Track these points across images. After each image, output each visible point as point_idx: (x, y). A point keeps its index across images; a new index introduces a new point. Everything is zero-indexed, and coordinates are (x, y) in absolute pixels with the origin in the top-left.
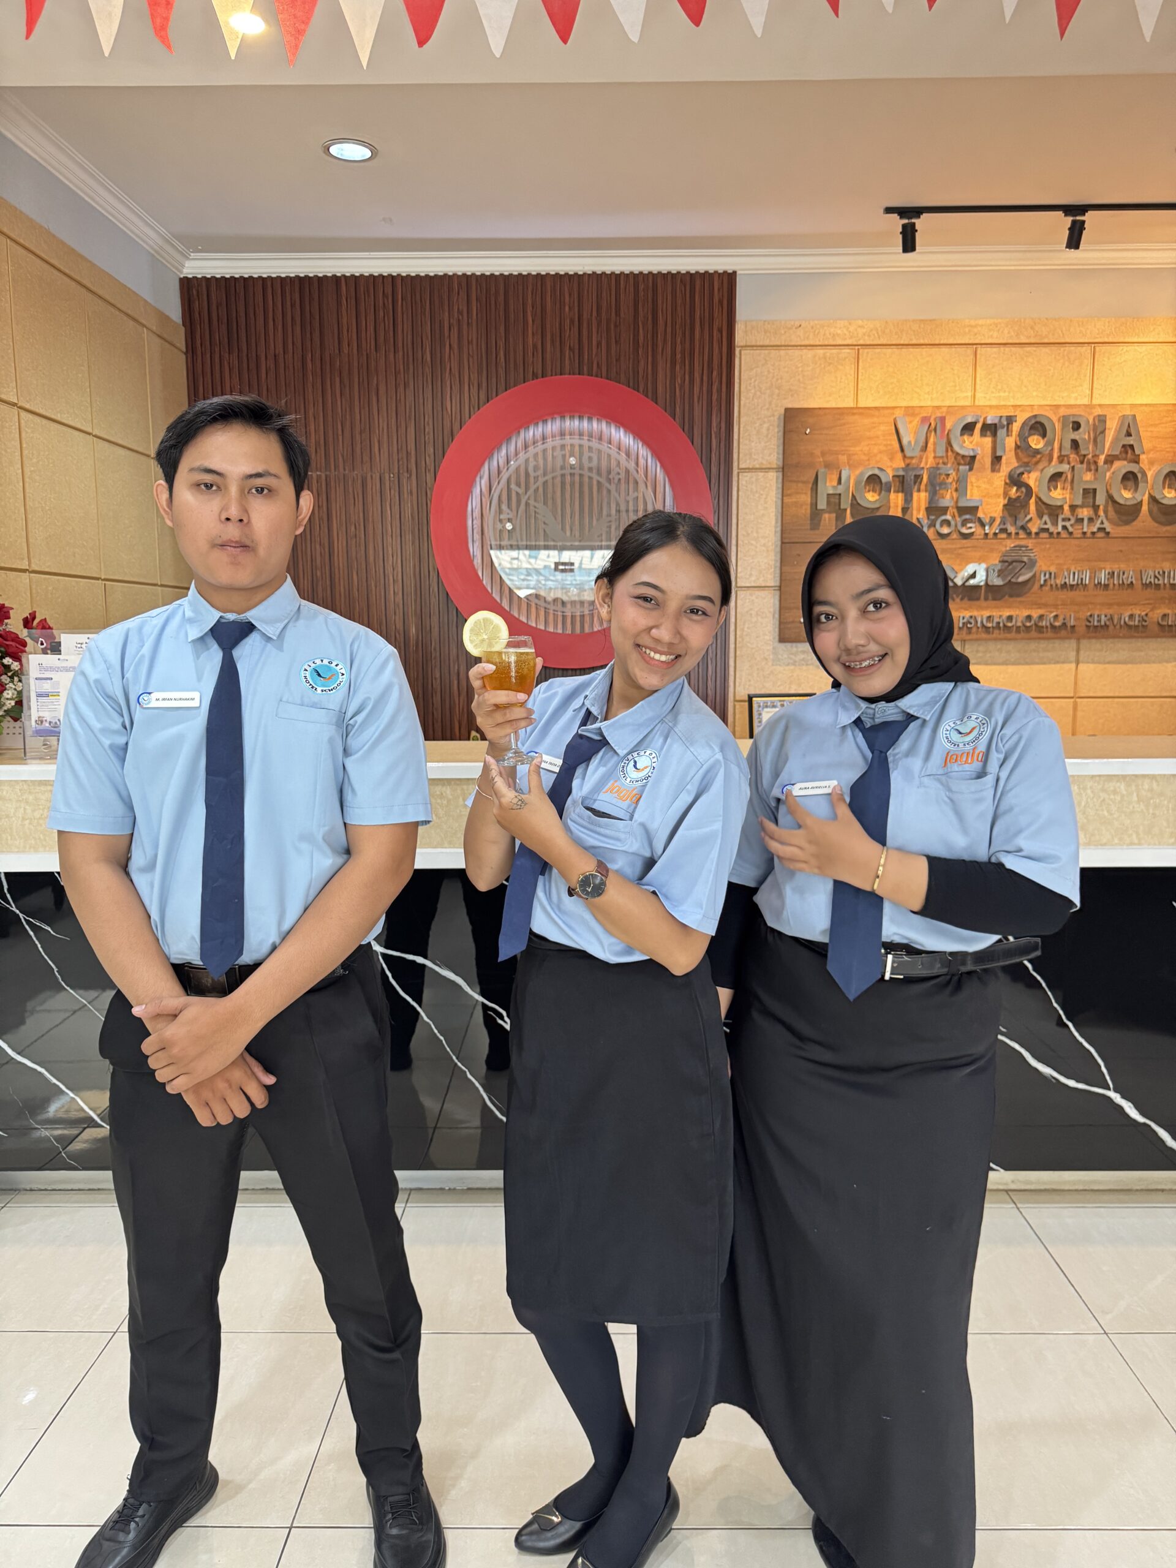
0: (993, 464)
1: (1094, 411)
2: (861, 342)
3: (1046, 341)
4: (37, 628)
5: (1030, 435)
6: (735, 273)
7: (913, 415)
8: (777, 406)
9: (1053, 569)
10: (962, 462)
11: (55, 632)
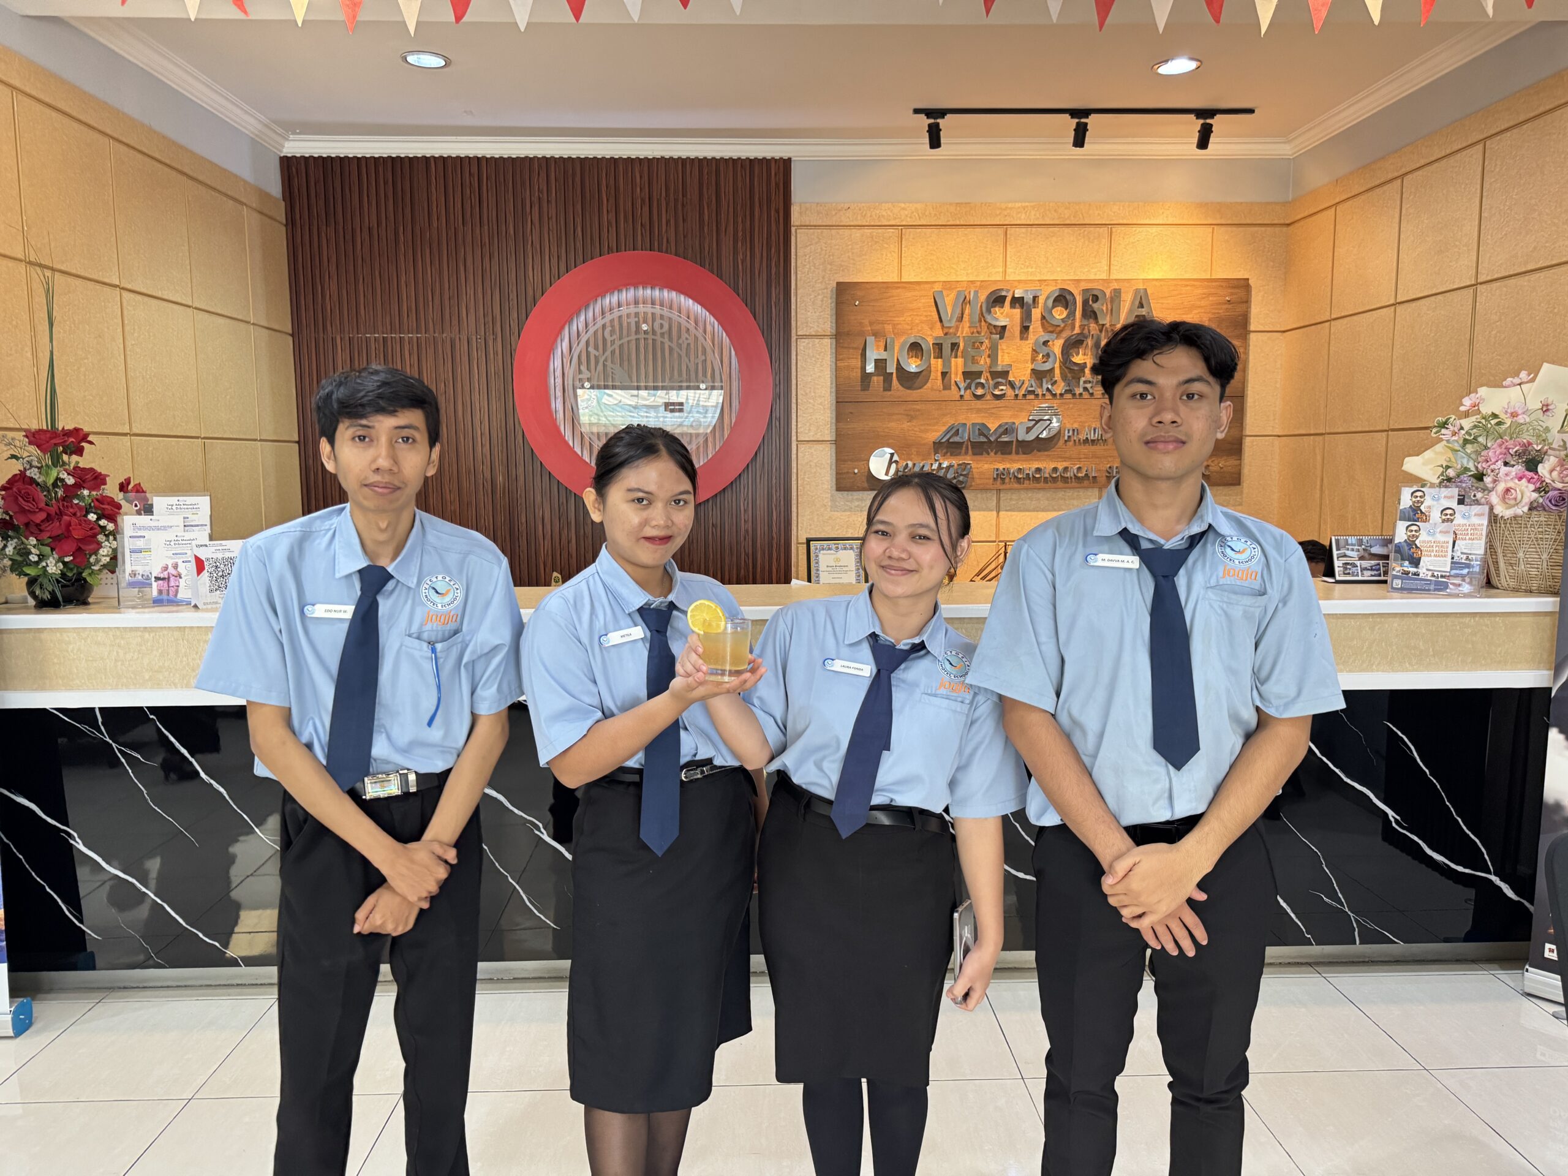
0: (1021, 332)
1: (1111, 285)
2: (904, 223)
3: (1068, 222)
4: (132, 491)
5: (1054, 307)
6: (790, 159)
7: (950, 289)
8: (830, 280)
9: (1076, 426)
10: (994, 331)
11: (148, 495)
